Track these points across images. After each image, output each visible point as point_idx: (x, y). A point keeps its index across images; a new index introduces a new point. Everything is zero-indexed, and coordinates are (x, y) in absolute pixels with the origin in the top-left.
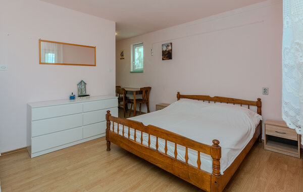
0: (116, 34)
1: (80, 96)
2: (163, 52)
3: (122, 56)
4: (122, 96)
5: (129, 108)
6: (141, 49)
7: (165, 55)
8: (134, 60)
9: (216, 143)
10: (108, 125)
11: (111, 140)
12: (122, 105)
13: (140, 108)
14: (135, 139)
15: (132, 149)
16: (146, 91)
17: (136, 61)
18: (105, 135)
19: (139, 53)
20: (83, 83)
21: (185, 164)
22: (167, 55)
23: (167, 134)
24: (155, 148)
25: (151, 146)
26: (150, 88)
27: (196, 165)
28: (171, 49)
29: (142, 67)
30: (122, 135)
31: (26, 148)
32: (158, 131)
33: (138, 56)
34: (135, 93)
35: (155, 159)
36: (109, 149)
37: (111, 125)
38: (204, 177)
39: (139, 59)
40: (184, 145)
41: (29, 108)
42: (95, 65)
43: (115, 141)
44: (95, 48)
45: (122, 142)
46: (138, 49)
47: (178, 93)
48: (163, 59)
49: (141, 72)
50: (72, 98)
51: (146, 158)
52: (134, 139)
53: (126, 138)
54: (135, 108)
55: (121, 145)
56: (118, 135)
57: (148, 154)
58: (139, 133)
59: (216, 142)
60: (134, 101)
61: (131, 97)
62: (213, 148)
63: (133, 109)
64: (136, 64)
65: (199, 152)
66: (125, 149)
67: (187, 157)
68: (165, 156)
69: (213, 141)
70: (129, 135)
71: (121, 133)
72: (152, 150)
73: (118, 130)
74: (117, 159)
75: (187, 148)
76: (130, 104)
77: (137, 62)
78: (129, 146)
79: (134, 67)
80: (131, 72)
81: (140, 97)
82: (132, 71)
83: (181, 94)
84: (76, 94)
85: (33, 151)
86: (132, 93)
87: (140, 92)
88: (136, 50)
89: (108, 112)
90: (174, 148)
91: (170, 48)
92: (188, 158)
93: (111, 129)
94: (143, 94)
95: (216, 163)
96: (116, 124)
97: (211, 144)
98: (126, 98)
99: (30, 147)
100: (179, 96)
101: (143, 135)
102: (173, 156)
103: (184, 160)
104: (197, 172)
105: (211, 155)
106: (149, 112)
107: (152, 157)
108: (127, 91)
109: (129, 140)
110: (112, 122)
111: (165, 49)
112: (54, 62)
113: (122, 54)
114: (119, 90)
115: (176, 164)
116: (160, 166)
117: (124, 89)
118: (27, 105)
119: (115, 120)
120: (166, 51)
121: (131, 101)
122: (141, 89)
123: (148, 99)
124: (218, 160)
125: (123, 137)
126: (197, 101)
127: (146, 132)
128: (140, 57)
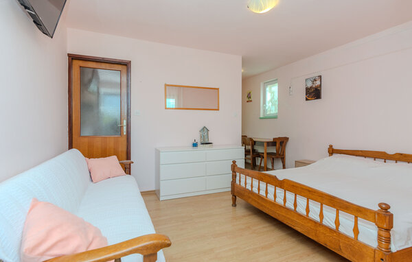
0: (242, 71)
1: (202, 144)
2: (307, 89)
3: (248, 98)
4: (249, 147)
5: (258, 163)
6: (275, 88)
7: (310, 94)
8: (264, 103)
9: (385, 208)
10: (234, 177)
11: (237, 193)
12: (249, 159)
13: (273, 163)
14: (267, 195)
15: (262, 206)
16: (281, 143)
17: (267, 104)
18: (230, 190)
19: (272, 93)
20: (205, 130)
21: (336, 232)
22: (314, 93)
23: (309, 191)
24: (293, 208)
25: (287, 205)
26: (287, 139)
27: (352, 235)
28: (321, 85)
29: (277, 111)
30: (250, 189)
31: (154, 191)
32: (297, 187)
33: (271, 97)
34: (265, 144)
35: (292, 221)
36: (234, 205)
37: (238, 178)
38: (364, 250)
39: (271, 101)
40: (333, 206)
41: (158, 152)
42: (218, 110)
43: (242, 196)
44: (218, 89)
45: (250, 197)
46: (271, 88)
47: (331, 146)
48: (307, 99)
49: (274, 117)
50: (195, 145)
51: (280, 219)
52: (265, 195)
53: (255, 193)
54: (266, 165)
55: (250, 201)
56: (245, 190)
57: (284, 214)
58: (271, 188)
59: (384, 206)
60: (265, 155)
61: (260, 150)
62: (378, 214)
63: (262, 165)
64: (267, 108)
65: (356, 217)
66: (254, 205)
67: (337, 223)
68: (306, 218)
69: (380, 205)
70: (259, 189)
71: (249, 187)
72: (288, 210)
73: (246, 184)
74: (244, 216)
75: (337, 210)
76: (260, 159)
77: (269, 105)
78: (258, 203)
79: (265, 111)
80: (261, 118)
81: (273, 150)
82: (261, 116)
83: (335, 147)
84: (198, 141)
85: (162, 194)
86: (262, 143)
87: (273, 143)
88: (268, 89)
89: (234, 162)
90: (319, 210)
91: (318, 83)
92: (339, 224)
93: (237, 182)
94: (277, 145)
95: (383, 233)
96: (243, 176)
97: (376, 208)
98: (254, 151)
99: (159, 191)
100: (332, 151)
101: (277, 191)
102: (318, 219)
103: (333, 226)
104: (353, 244)
105: (375, 222)
106: (284, 167)
107: (288, 218)
108: (255, 142)
109: (259, 196)
110: (238, 174)
111: (310, 84)
112: (174, 107)
113: (249, 96)
114: (245, 140)
115: (321, 230)
116: (299, 230)
117: (251, 139)
118: (156, 150)
119: (241, 172)
120: (311, 87)
121: (259, 155)
122: (274, 139)
123: (284, 152)
124: (388, 230)
125: (251, 192)
126: (363, 158)
127: (281, 187)
128: (273, 98)
